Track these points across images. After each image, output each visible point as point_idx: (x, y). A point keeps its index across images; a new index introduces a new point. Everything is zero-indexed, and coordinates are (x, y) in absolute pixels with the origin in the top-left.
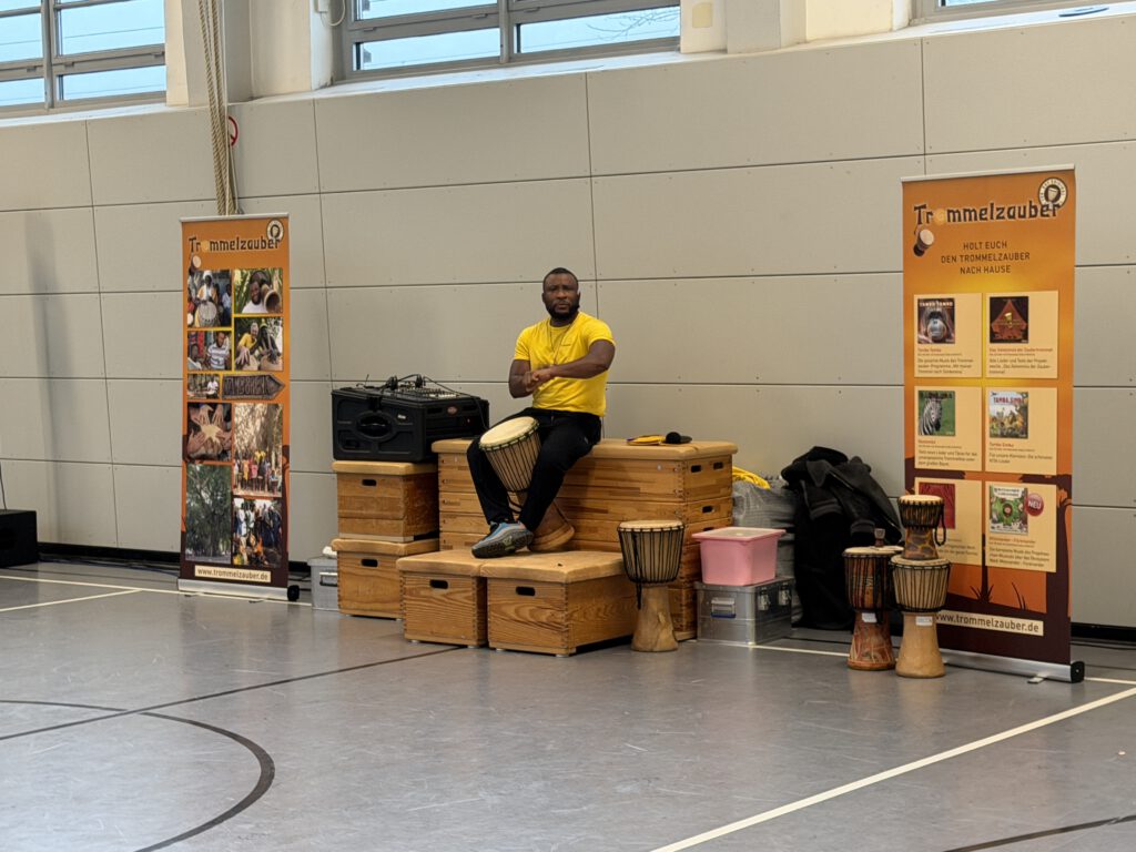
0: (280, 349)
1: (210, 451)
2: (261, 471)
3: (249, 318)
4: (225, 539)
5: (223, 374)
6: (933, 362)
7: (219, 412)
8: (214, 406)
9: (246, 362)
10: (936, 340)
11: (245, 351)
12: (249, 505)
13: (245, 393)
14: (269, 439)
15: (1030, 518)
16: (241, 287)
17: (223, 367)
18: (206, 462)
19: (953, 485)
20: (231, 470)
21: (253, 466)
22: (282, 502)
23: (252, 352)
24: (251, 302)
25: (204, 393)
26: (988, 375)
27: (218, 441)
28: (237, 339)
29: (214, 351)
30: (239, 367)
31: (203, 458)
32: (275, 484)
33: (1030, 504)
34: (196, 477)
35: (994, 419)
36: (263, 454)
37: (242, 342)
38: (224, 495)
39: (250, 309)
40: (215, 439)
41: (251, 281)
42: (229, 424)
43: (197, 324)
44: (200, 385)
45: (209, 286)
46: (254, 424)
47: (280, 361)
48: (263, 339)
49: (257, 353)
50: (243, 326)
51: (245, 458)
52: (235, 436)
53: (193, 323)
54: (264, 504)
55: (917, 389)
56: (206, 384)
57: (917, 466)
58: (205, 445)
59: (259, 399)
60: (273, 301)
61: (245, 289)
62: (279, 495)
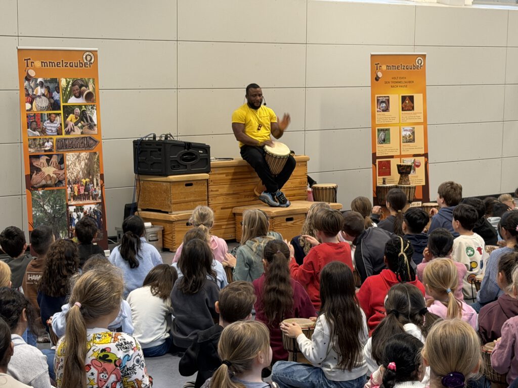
0: (96, 122)
1: (49, 182)
2: (87, 189)
3: (73, 106)
4: (63, 230)
5: (55, 138)
6: (382, 119)
7: (55, 159)
8: (51, 156)
9: (72, 130)
10: (383, 111)
11: (71, 124)
12: (79, 209)
13: (72, 147)
14: (92, 171)
15: (416, 168)
16: (66, 88)
17: (56, 134)
18: (46, 189)
19: (390, 161)
20: (66, 191)
21: (81, 187)
22: (102, 204)
23: (76, 124)
24: (73, 97)
25: (43, 149)
26: (401, 122)
27: (55, 176)
28: (65, 118)
29: (48, 125)
30: (68, 133)
31: (43, 187)
32: (97, 195)
33: (416, 164)
34: (40, 198)
35: (403, 137)
36: (87, 180)
37: (69, 119)
38: (62, 206)
39: (73, 101)
40: (52, 175)
41: (73, 85)
42: (62, 166)
43: (34, 109)
44: (40, 144)
45: (42, 87)
46: (80, 164)
47: (96, 128)
48: (83, 117)
49: (80, 125)
50: (69, 110)
51: (74, 183)
52: (67, 172)
53: (32, 108)
54: (90, 206)
55: (377, 128)
56: (44, 144)
57: (377, 155)
58: (45, 179)
59: (83, 150)
60: (89, 97)
61: (69, 89)
62: (100, 201)
